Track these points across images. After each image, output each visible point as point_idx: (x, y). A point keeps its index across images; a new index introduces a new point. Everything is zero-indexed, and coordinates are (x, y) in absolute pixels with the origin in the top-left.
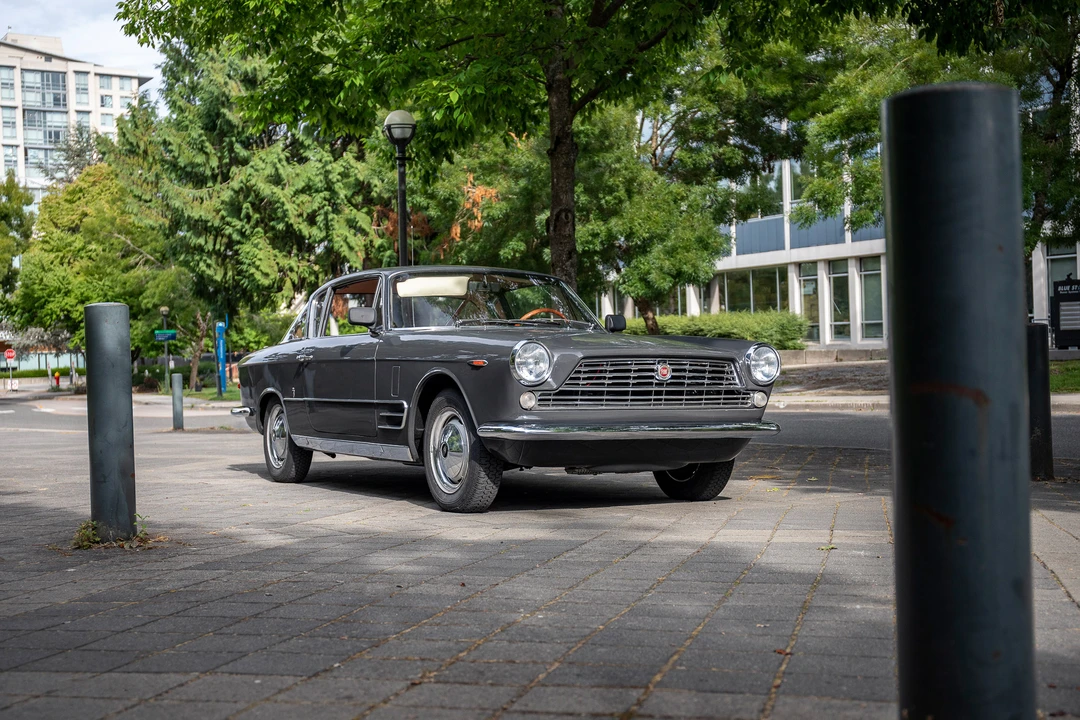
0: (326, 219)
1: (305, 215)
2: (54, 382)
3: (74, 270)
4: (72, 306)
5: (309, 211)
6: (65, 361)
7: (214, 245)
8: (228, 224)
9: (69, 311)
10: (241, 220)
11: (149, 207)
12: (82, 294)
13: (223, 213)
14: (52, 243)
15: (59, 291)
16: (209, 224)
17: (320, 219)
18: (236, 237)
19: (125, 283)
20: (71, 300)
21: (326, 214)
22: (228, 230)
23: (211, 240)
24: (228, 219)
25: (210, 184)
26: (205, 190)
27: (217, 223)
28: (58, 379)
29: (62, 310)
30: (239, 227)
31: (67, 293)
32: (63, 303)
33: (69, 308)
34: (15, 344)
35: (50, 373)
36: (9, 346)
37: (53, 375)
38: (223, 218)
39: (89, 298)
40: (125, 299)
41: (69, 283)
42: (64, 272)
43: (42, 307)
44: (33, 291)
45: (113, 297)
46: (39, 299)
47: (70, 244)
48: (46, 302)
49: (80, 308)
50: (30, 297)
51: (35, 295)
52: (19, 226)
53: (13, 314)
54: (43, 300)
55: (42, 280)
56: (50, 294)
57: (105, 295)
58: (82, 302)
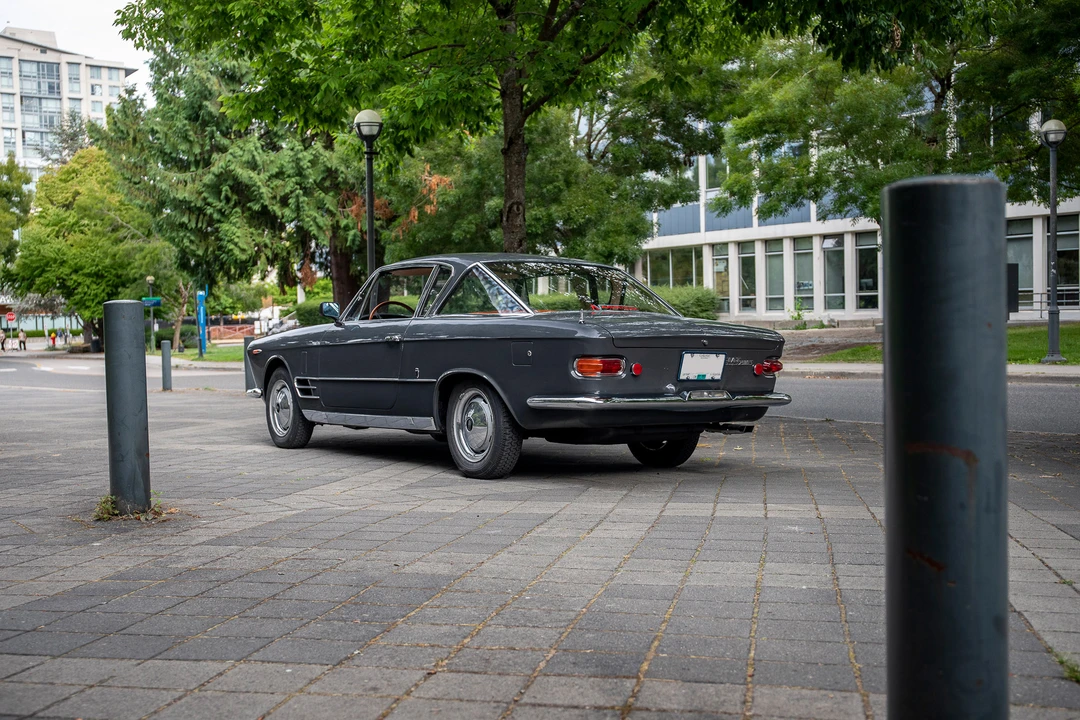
0: (297, 201)
1: (278, 198)
2: (51, 342)
3: (69, 242)
4: (67, 275)
5: (282, 194)
7: (197, 223)
8: (209, 204)
9: (64, 280)
10: (221, 201)
11: (138, 189)
12: (76, 264)
13: (205, 194)
14: (49, 218)
15: (55, 261)
16: (193, 204)
17: (291, 201)
18: (216, 216)
19: (115, 255)
20: (66, 270)
21: (297, 196)
22: (209, 211)
23: (194, 218)
24: (210, 200)
25: (193, 168)
26: (188, 174)
27: (199, 204)
29: (58, 278)
30: (219, 208)
31: (62, 263)
32: (59, 273)
33: (65, 277)
34: (15, 307)
36: (10, 310)
38: (205, 199)
39: (82, 268)
40: (115, 269)
41: (64, 254)
42: (59, 244)
43: (40, 275)
44: (32, 261)
45: (104, 267)
46: (37, 268)
47: (65, 220)
48: (43, 271)
49: (74, 277)
50: (29, 267)
51: (34, 265)
52: (19, 202)
53: (14, 281)
54: (40, 269)
55: (39, 251)
56: (47, 264)
57: (97, 265)
58: (76, 271)
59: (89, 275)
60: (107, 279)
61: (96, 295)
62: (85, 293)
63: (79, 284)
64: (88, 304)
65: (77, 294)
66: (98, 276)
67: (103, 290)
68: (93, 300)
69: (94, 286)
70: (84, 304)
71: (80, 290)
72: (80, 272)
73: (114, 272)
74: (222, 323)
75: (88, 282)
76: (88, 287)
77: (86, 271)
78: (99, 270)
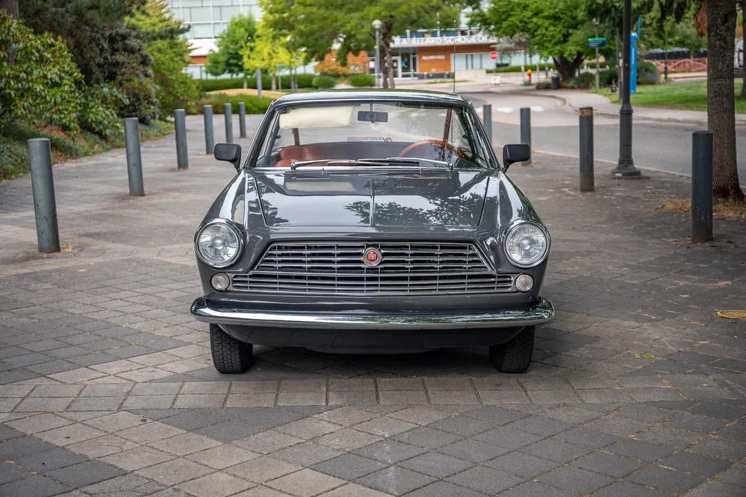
2: (527, 78)
4: (528, 18)
6: (536, 60)
9: (526, 23)
12: (537, 7)
15: (519, 5)
20: (528, 14)
28: (530, 75)
29: (521, 22)
32: (522, 16)
33: (527, 20)
34: (498, 46)
35: (523, 69)
36: (494, 49)
37: (526, 70)
39: (541, 11)
40: (571, 11)
43: (505, 20)
44: (501, 7)
45: (561, 9)
46: (504, 12)
48: (510, 16)
49: (535, 20)
50: (499, 11)
51: (502, 10)
53: (489, 24)
54: (507, 14)
56: (512, 10)
57: (555, 8)
58: (536, 14)
59: (547, 18)
60: (564, 20)
61: (553, 36)
62: (544, 35)
63: (539, 27)
64: (546, 45)
65: (536, 36)
66: (555, 18)
67: (560, 32)
68: (550, 41)
69: (552, 28)
70: (543, 45)
71: (539, 32)
72: (541, 15)
73: (569, 14)
74: (692, 57)
75: (547, 23)
76: (546, 29)
77: (546, 14)
78: (557, 13)
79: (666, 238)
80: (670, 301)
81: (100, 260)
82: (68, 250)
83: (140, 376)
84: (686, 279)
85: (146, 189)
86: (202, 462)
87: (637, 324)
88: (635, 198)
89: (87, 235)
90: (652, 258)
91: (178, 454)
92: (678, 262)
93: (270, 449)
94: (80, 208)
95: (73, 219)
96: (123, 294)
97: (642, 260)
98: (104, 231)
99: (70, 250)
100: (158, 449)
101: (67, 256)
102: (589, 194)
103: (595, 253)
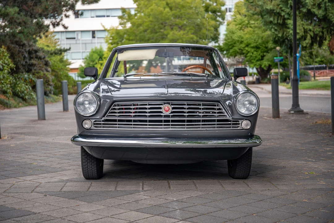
0: (325, 6)
1: (317, 4)
3: (245, 32)
4: (243, 48)
5: (318, 2)
7: (278, 21)
8: (282, 11)
9: (242, 50)
10: (288, 8)
12: (247, 42)
13: (281, 6)
14: (238, 21)
15: (238, 41)
16: (275, 11)
17: (323, 6)
18: (286, 16)
19: (262, 37)
20: (243, 45)
21: (325, 3)
22: (283, 14)
23: (276, 18)
24: (283, 8)
27: (278, 11)
30: (287, 12)
31: (242, 42)
32: (240, 47)
33: (242, 48)
38: (281, 8)
39: (250, 44)
40: (265, 44)
41: (242, 38)
42: (239, 33)
43: (231, 48)
44: (229, 42)
45: (260, 43)
46: (231, 45)
47: (244, 22)
48: (233, 46)
49: (246, 48)
50: (228, 44)
51: (230, 44)
52: (220, 15)
53: (223, 51)
55: (231, 37)
56: (235, 43)
57: (257, 42)
58: (247, 46)
59: (253, 47)
60: (261, 49)
61: (256, 57)
62: (251, 56)
63: (249, 52)
64: (253, 61)
65: (248, 57)
66: (257, 48)
67: (259, 55)
68: (255, 59)
69: (255, 53)
71: (249, 55)
72: (250, 46)
73: (264, 45)
74: (327, 68)
75: (253, 50)
76: (253, 53)
77: (252, 45)
78: (258, 45)
79: (319, 133)
80: (322, 155)
81: (22, 142)
82: (5, 138)
83: (43, 181)
84: (330, 147)
85: (46, 118)
86: (77, 209)
87: (305, 162)
88: (302, 120)
89: (15, 133)
90: (312, 140)
91: (64, 207)
92: (325, 141)
93: (113, 205)
94: (12, 124)
95: (8, 128)
96: (34, 153)
97: (306, 141)
98: (24, 132)
99: (6, 138)
100: (53, 205)
101: (5, 140)
102: (277, 119)
103: (282, 139)
